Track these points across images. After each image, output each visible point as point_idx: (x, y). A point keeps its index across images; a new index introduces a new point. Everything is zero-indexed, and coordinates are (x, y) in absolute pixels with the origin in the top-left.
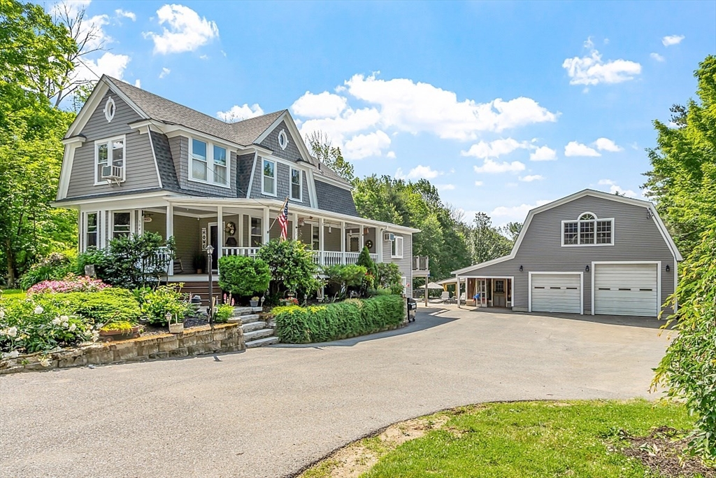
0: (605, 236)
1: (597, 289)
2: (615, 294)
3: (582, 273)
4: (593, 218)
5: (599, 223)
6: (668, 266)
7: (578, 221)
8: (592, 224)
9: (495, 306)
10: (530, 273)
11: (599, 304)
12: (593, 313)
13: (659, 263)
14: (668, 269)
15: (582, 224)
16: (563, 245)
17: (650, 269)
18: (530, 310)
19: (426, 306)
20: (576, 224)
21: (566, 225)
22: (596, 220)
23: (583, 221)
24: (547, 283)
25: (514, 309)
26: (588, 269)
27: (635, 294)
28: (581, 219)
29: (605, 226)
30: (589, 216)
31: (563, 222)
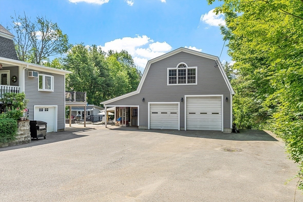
0: (192, 79)
1: (188, 113)
2: (198, 116)
3: (179, 103)
4: (185, 67)
5: (189, 70)
6: (227, 98)
7: (177, 68)
8: (185, 70)
9: (133, 126)
10: (149, 103)
11: (189, 123)
12: (185, 129)
13: (222, 96)
14: (227, 100)
15: (179, 70)
16: (168, 84)
17: (218, 100)
18: (149, 129)
19: (85, 127)
20: (176, 70)
21: (170, 71)
22: (187, 68)
23: (180, 68)
24: (159, 110)
25: (140, 128)
26: (182, 100)
27: (210, 116)
28: (179, 67)
29: (192, 72)
30: (183, 65)
31: (168, 69)
